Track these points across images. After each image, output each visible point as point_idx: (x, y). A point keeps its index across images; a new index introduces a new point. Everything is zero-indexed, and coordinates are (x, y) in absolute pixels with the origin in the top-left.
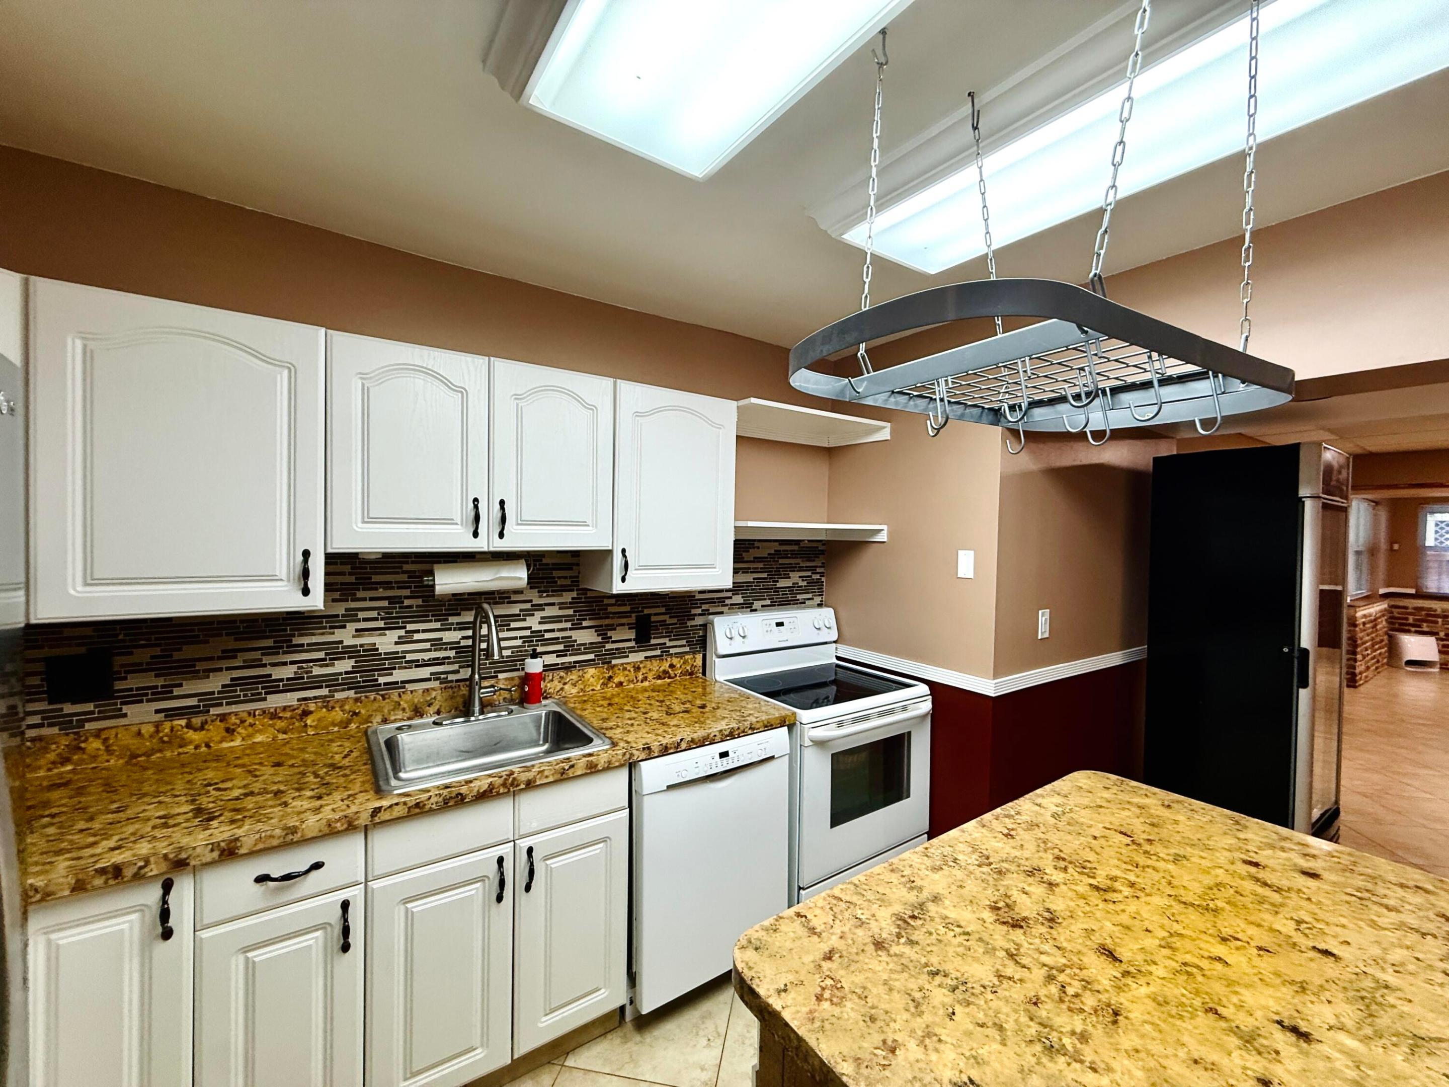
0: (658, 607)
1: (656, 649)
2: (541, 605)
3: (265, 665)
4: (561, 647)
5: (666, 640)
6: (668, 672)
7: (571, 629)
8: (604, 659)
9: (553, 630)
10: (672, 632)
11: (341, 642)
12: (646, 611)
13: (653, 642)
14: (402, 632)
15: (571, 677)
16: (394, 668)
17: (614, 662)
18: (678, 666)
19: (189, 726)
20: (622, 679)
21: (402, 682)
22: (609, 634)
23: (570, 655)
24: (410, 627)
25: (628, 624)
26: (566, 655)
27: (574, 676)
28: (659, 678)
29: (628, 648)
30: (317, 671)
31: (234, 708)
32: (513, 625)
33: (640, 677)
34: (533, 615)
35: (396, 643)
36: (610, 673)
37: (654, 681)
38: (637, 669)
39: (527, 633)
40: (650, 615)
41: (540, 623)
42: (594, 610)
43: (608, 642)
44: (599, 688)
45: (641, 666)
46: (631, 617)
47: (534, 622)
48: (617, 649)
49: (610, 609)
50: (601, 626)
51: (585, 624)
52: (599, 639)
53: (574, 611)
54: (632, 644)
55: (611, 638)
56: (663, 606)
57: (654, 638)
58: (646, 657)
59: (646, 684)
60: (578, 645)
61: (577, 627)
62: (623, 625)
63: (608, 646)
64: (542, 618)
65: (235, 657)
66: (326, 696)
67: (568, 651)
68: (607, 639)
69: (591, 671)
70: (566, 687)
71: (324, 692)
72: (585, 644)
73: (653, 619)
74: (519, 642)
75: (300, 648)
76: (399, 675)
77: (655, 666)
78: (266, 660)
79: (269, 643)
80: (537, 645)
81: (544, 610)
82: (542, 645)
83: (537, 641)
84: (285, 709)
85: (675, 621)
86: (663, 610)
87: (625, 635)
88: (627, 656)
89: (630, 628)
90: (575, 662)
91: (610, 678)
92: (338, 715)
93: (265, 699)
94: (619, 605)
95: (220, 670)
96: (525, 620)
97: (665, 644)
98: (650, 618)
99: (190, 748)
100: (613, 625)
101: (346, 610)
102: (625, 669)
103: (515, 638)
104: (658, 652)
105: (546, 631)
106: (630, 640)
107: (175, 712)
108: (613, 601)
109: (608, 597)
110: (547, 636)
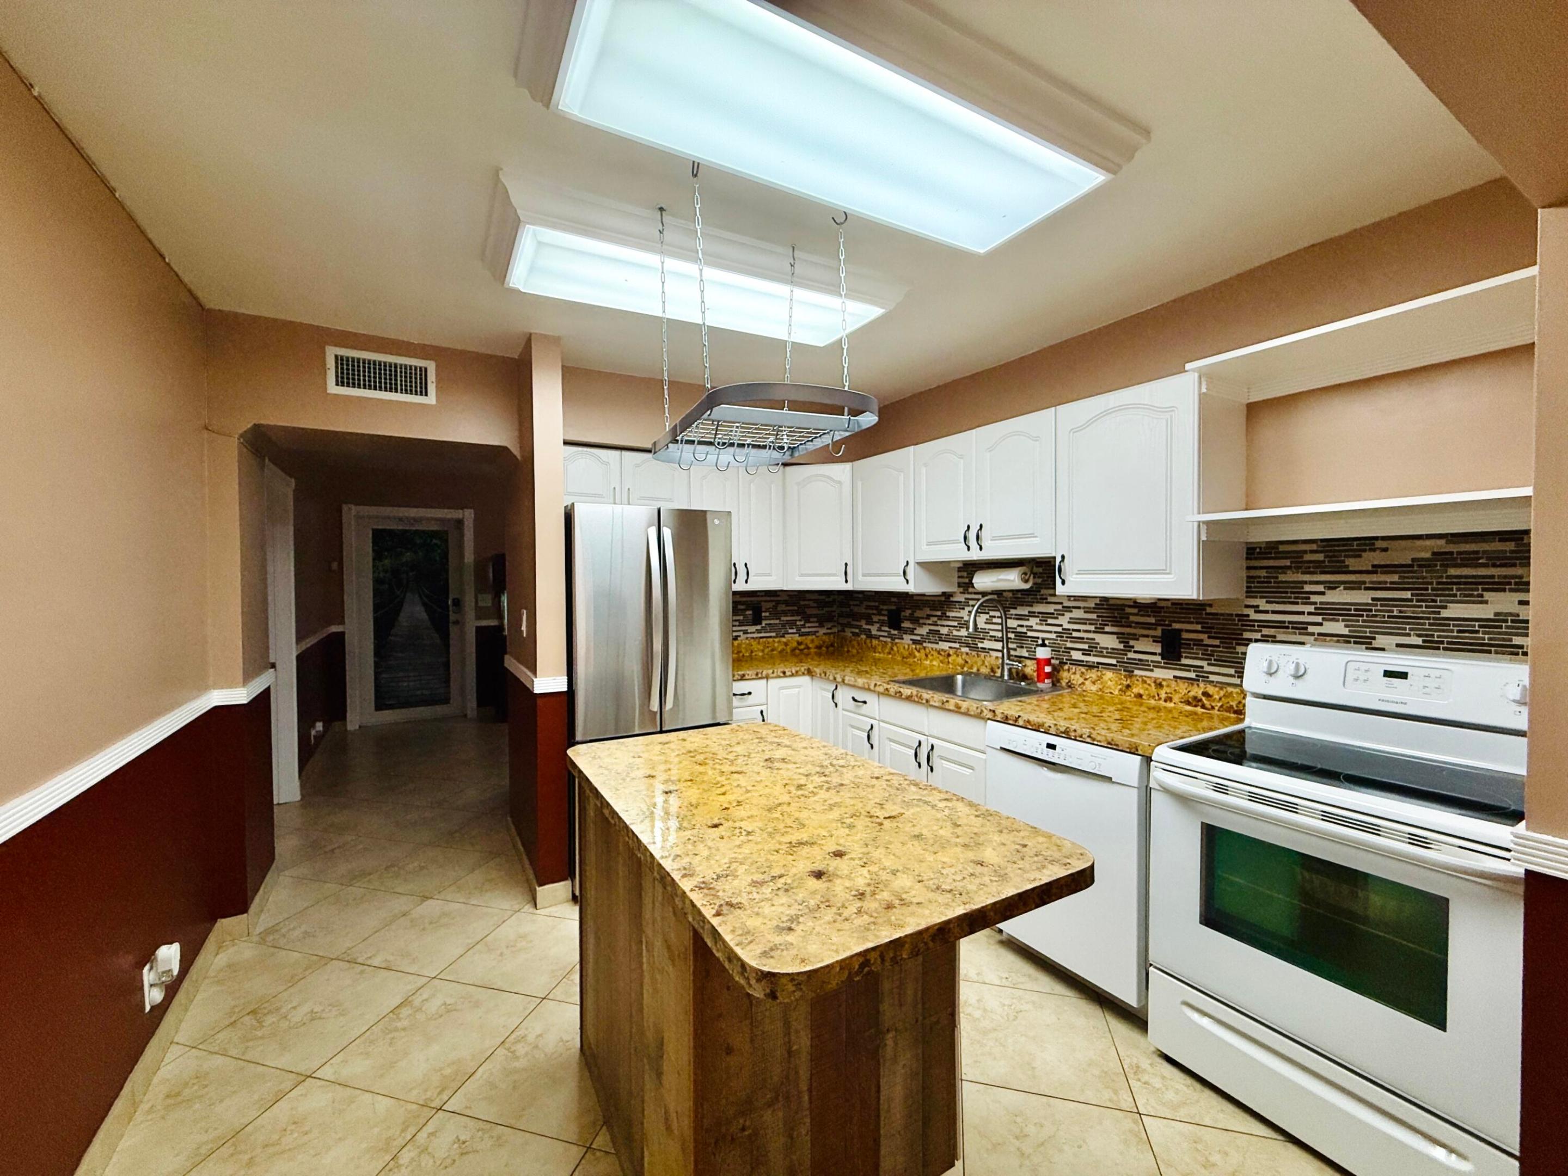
0: (1192, 623)
1: (1190, 671)
2: (1069, 607)
3: (937, 625)
4: (1086, 647)
5: (1204, 663)
6: (1201, 700)
7: (1094, 632)
8: (1128, 668)
9: (1079, 631)
10: (1213, 656)
11: (963, 618)
12: (1176, 626)
13: (1184, 661)
14: (987, 616)
15: (1092, 675)
16: (984, 639)
17: (1137, 672)
18: (1217, 697)
19: (916, 649)
20: (1142, 692)
21: (989, 649)
22: (1132, 643)
23: (1094, 655)
24: (992, 613)
25: (1152, 637)
26: (1089, 655)
27: (1093, 674)
28: (1188, 703)
29: (1153, 661)
30: (955, 633)
31: (930, 645)
32: (1050, 621)
33: (1163, 696)
34: (1063, 615)
35: (986, 623)
36: (1128, 682)
37: (1181, 705)
38: (1159, 685)
39: (1059, 629)
40: (1180, 631)
41: (1069, 622)
42: (1116, 617)
43: (1130, 651)
44: (1116, 692)
45: (1164, 683)
46: (1155, 629)
47: (1064, 621)
48: (1140, 660)
49: (1132, 618)
50: (1123, 634)
51: (1107, 629)
52: (1121, 646)
53: (1098, 616)
54: (1158, 658)
55: (1133, 647)
56: (1197, 623)
57: (1186, 657)
58: (1175, 677)
59: (1171, 705)
60: (1100, 648)
61: (1100, 631)
62: (1147, 636)
63: (1131, 655)
64: (1070, 618)
65: (929, 619)
66: (957, 649)
67: (1092, 651)
68: (1129, 648)
69: (1109, 675)
70: (1087, 682)
71: (957, 645)
72: (1107, 648)
73: (1185, 635)
74: (1053, 636)
75: (948, 618)
76: (987, 644)
77: (1183, 687)
78: (939, 622)
79: (939, 613)
80: (1067, 641)
81: (1071, 611)
82: (1071, 642)
83: (1067, 637)
84: (942, 650)
85: (1217, 642)
86: (1199, 627)
87: (1148, 647)
88: (1152, 670)
89: (1154, 641)
90: (1098, 663)
91: (1128, 686)
92: (960, 660)
93: (938, 643)
94: (1142, 616)
95: (925, 624)
96: (1057, 618)
97: (1202, 667)
98: (1180, 635)
99: (916, 660)
100: (1135, 635)
101: (966, 599)
102: (1144, 682)
103: (1050, 632)
104: (1193, 675)
105: (1074, 630)
106: (1154, 654)
107: (914, 642)
108: (1135, 611)
109: (1130, 606)
110: (1075, 634)
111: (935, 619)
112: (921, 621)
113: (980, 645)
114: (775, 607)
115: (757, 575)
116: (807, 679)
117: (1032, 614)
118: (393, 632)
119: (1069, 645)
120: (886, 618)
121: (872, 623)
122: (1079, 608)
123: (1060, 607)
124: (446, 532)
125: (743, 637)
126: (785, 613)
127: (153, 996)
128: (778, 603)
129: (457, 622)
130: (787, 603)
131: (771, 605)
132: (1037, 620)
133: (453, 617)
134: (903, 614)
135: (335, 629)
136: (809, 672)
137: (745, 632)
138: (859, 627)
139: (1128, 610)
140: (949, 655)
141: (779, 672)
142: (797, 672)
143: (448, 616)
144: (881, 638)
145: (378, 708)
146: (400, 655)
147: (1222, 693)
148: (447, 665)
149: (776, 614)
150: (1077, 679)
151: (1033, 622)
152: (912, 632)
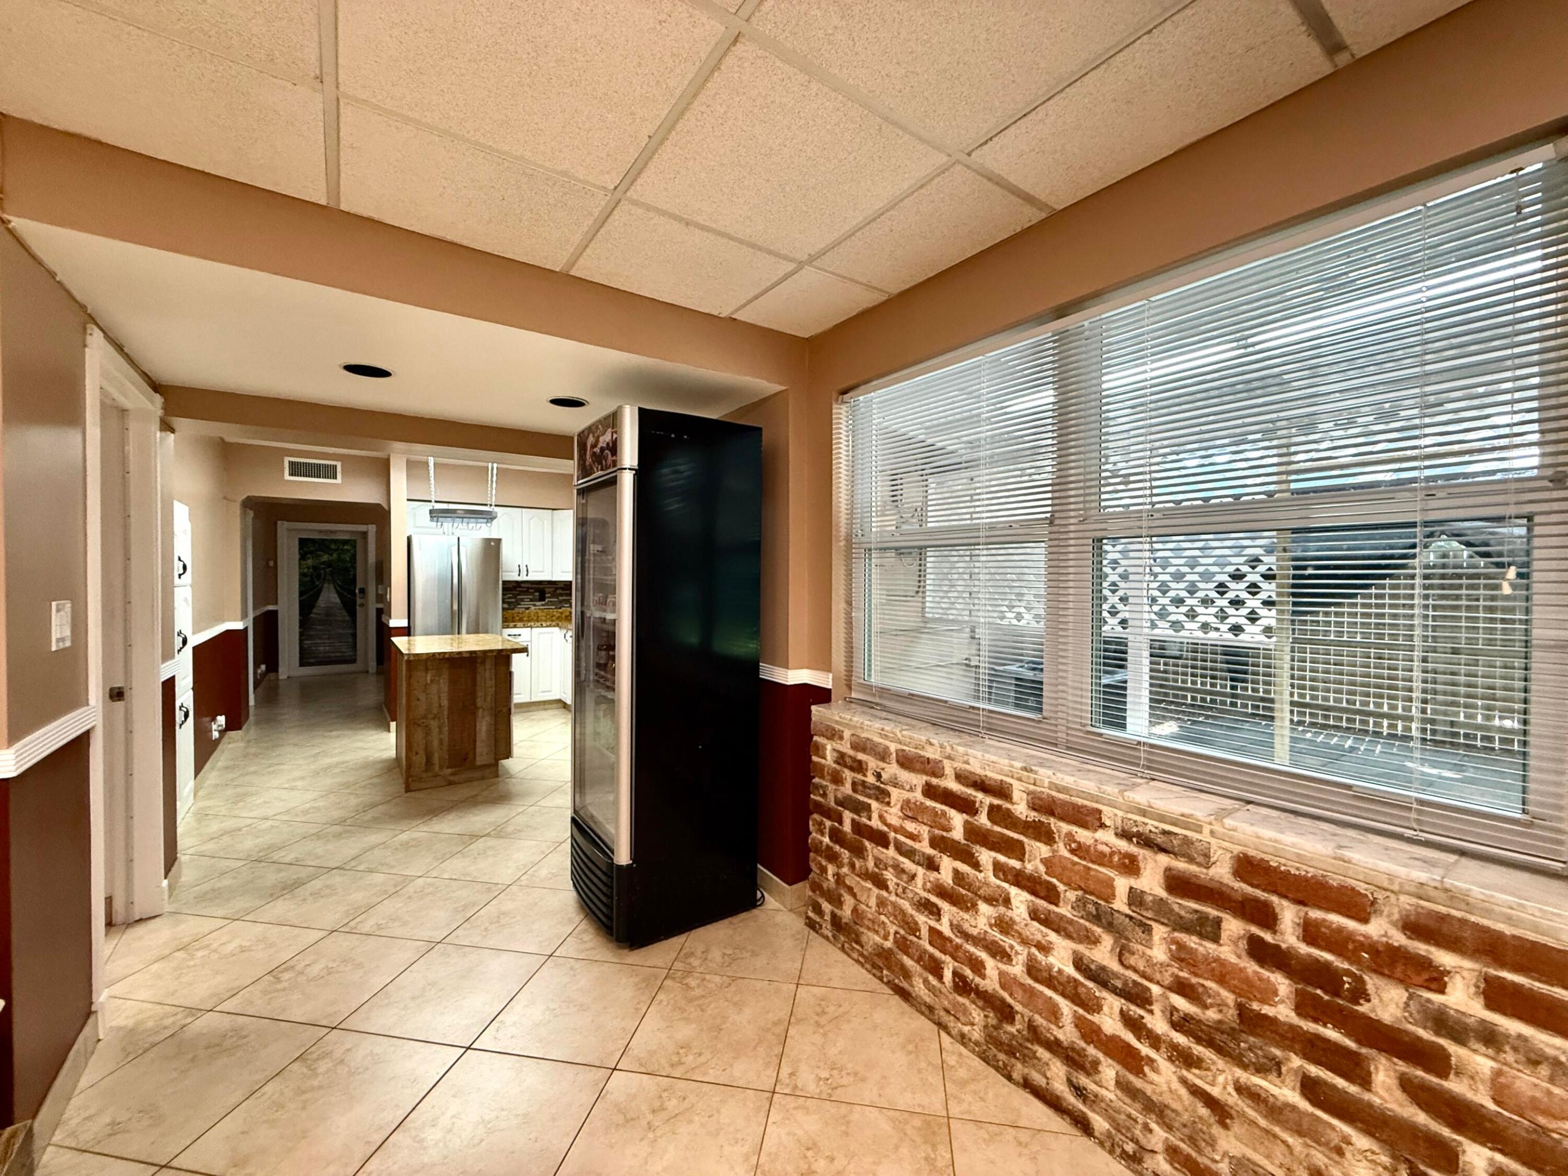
114: (555, 591)
115: (534, 572)
116: (557, 629)
118: (315, 610)
124: (355, 541)
125: (533, 608)
126: (561, 595)
127: (216, 735)
128: (557, 589)
129: (362, 605)
130: (562, 588)
131: (551, 590)
133: (359, 601)
135: (271, 608)
137: (535, 605)
141: (539, 624)
143: (355, 601)
145: (302, 664)
146: (318, 627)
148: (354, 636)
149: (554, 595)
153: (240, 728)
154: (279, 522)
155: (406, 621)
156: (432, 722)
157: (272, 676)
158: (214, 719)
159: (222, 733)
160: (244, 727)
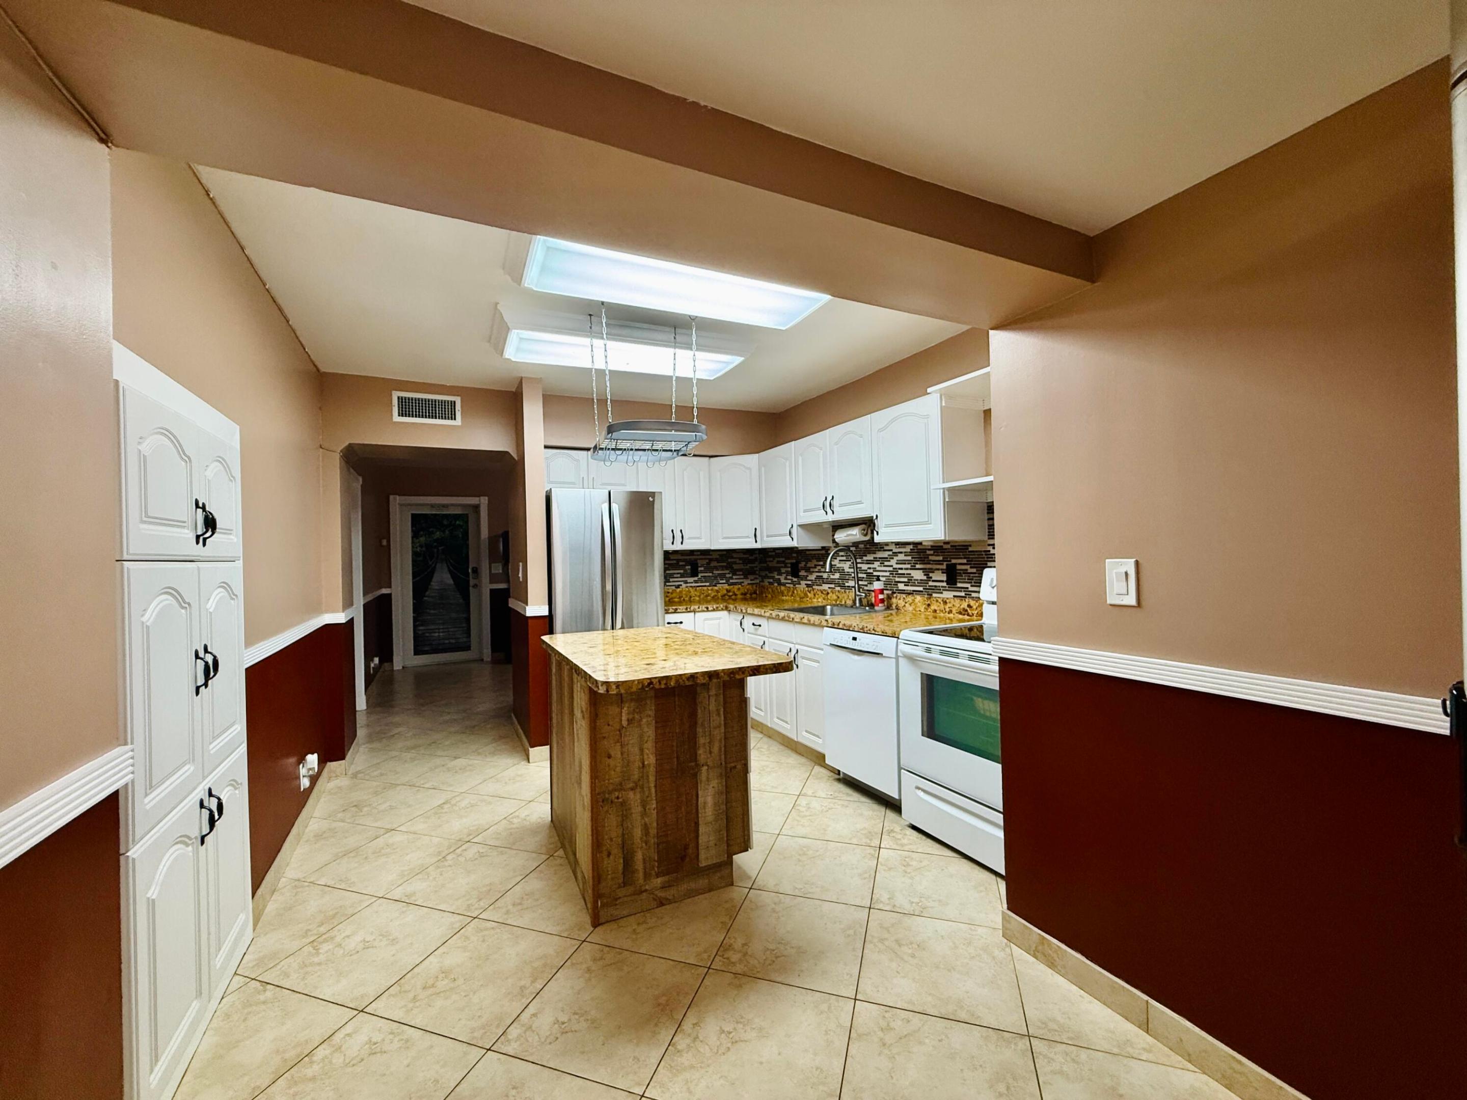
0: (961, 558)
1: (961, 591)
3: (821, 572)
4: (906, 580)
5: (968, 585)
6: (967, 611)
7: (911, 569)
8: (929, 592)
9: (902, 569)
10: (973, 580)
12: (954, 561)
13: (958, 585)
15: (909, 599)
17: (934, 595)
18: (975, 607)
19: (808, 590)
20: (936, 608)
22: (931, 575)
23: (911, 586)
25: (941, 569)
26: (908, 585)
28: (960, 613)
29: (942, 587)
31: (816, 587)
32: (886, 563)
33: (947, 610)
36: (929, 602)
37: (957, 615)
38: (945, 603)
39: (891, 569)
40: (955, 564)
41: (896, 563)
42: (922, 557)
43: (930, 581)
44: (923, 610)
45: (948, 601)
46: (943, 564)
47: (893, 562)
48: (936, 586)
49: (931, 558)
50: (925, 569)
51: (918, 566)
52: (925, 578)
53: (912, 557)
54: (944, 584)
55: (931, 578)
56: (965, 558)
57: (960, 582)
58: (954, 596)
59: (951, 615)
60: (914, 580)
61: (913, 568)
62: (938, 569)
63: (931, 583)
64: (897, 560)
66: (833, 588)
67: (909, 583)
68: (929, 578)
69: (918, 598)
70: (907, 605)
72: (918, 580)
73: (959, 567)
74: (888, 574)
75: (827, 566)
77: (957, 602)
78: (822, 570)
80: (895, 577)
82: (898, 577)
83: (895, 574)
84: (824, 590)
85: (974, 570)
86: (965, 561)
87: (939, 577)
88: (942, 593)
89: (943, 573)
90: (914, 591)
91: (929, 605)
93: (821, 585)
94: (935, 554)
97: (967, 588)
98: (956, 567)
100: (931, 569)
102: (937, 601)
103: (886, 571)
104: (963, 594)
105: (900, 569)
106: (942, 581)
107: (808, 586)
108: (932, 552)
109: (929, 550)
110: (900, 572)
111: (819, 567)
112: (812, 570)
113: (847, 584)
114: (708, 564)
115: (690, 538)
116: (725, 613)
117: (876, 560)
118: (427, 593)
119: (897, 579)
120: (789, 569)
121: (780, 574)
122: (901, 553)
123: (890, 553)
124: (467, 515)
125: (684, 585)
126: (716, 568)
127: (305, 783)
128: (711, 560)
129: (475, 586)
130: (717, 560)
131: (705, 562)
132: (878, 563)
133: (472, 582)
134: (800, 565)
135: (385, 591)
136: (727, 608)
137: (686, 582)
138: (773, 577)
139: (928, 552)
140: (828, 593)
141: (703, 607)
142: (717, 608)
143: (468, 581)
144: (787, 585)
145: (417, 652)
146: (432, 612)
147: (977, 604)
148: (468, 620)
149: (709, 569)
150: (901, 603)
151: (876, 565)
152: (805, 578)
153: (343, 758)
154: (391, 497)
155: (547, 607)
156: (631, 795)
157: (386, 665)
158: (302, 760)
159: (314, 779)
160: (349, 756)
